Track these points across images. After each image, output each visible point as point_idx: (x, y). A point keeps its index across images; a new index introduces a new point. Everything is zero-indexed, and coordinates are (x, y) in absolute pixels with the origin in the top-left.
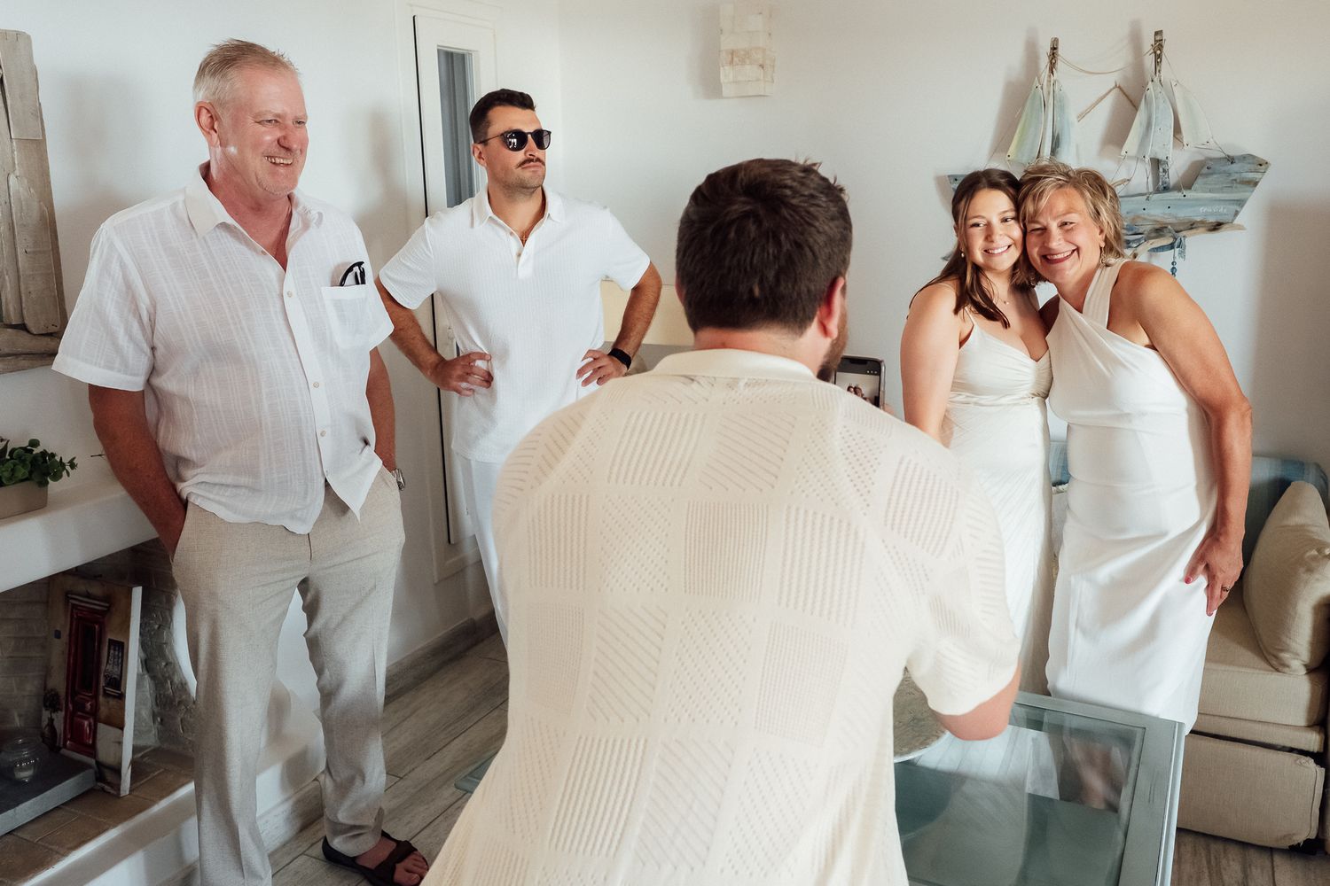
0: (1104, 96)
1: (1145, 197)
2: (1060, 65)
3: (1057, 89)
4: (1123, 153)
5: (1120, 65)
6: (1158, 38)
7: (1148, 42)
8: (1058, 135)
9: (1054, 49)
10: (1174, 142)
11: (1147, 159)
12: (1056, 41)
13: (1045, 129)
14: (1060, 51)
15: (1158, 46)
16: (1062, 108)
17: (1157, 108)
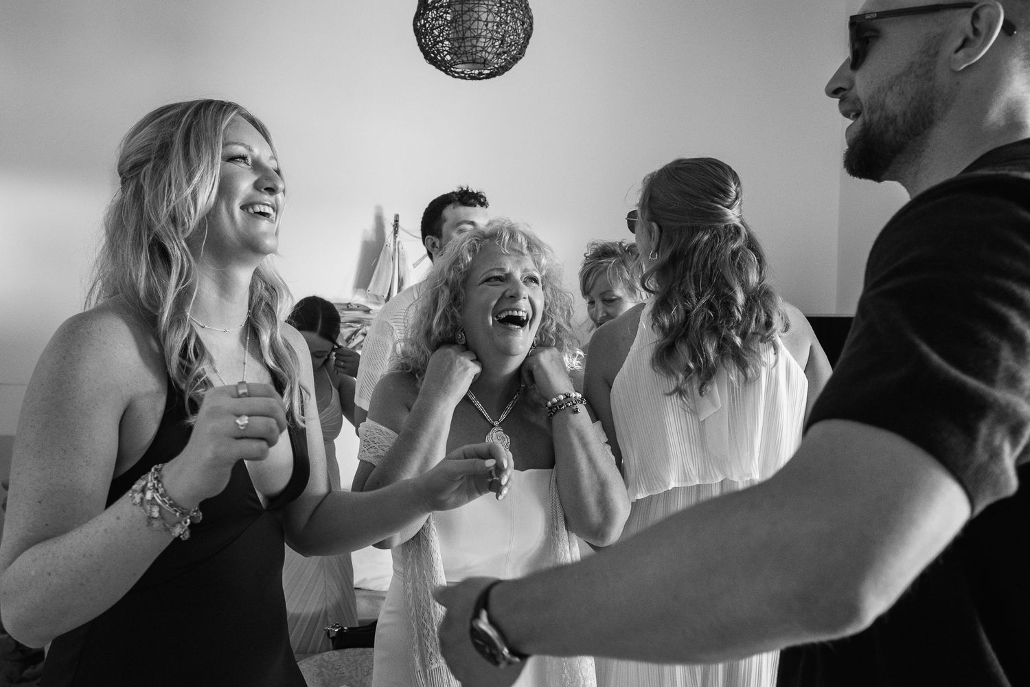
2: (400, 231)
3: (400, 248)
8: (402, 278)
9: (397, 221)
12: (397, 216)
13: (394, 273)
14: (400, 223)
16: (404, 260)
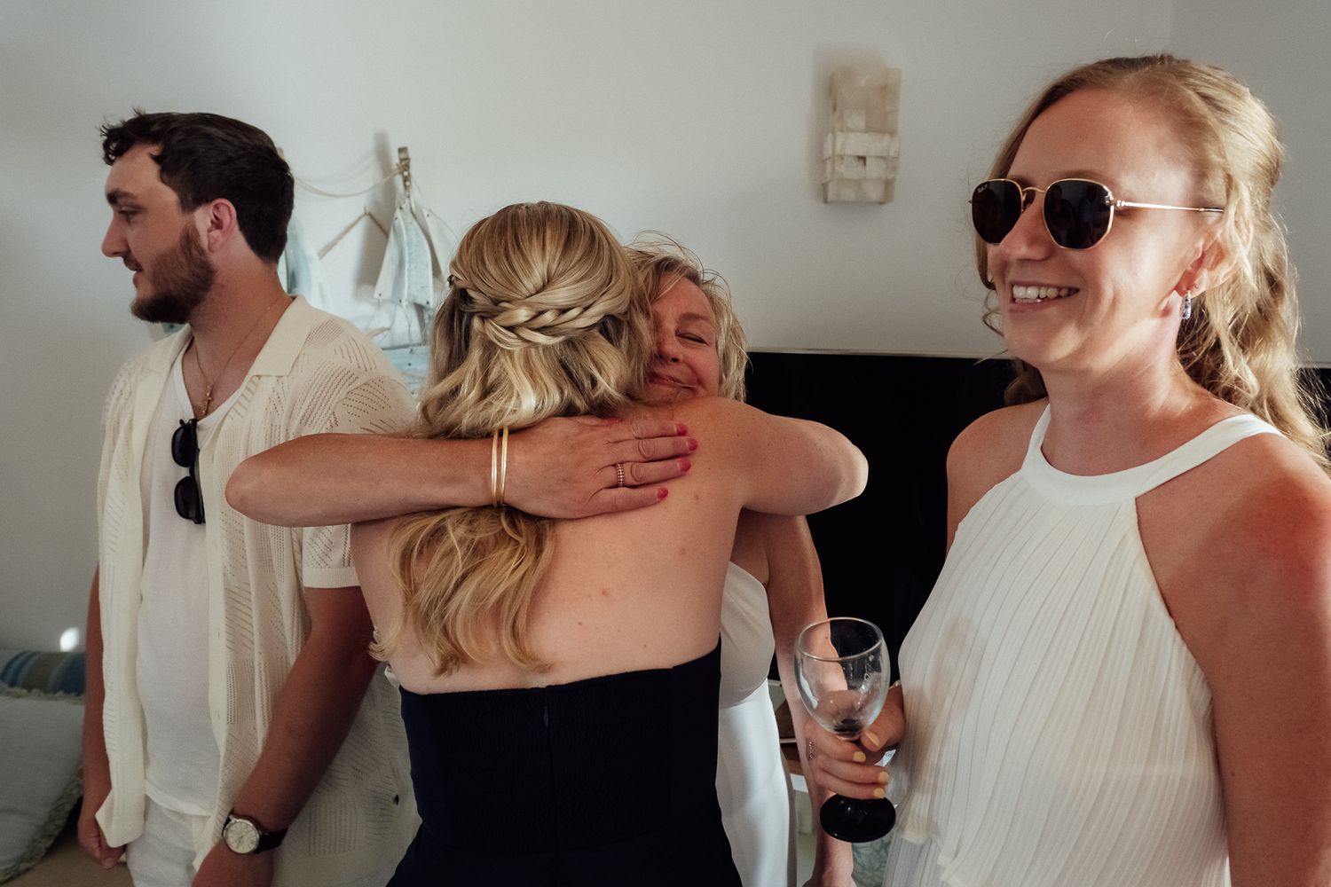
0: (352, 226)
1: (408, 350)
4: (376, 296)
5: (369, 185)
6: (403, 156)
7: (395, 159)
8: (294, 273)
10: (434, 283)
11: (404, 303)
15: (405, 165)
17: (410, 243)
